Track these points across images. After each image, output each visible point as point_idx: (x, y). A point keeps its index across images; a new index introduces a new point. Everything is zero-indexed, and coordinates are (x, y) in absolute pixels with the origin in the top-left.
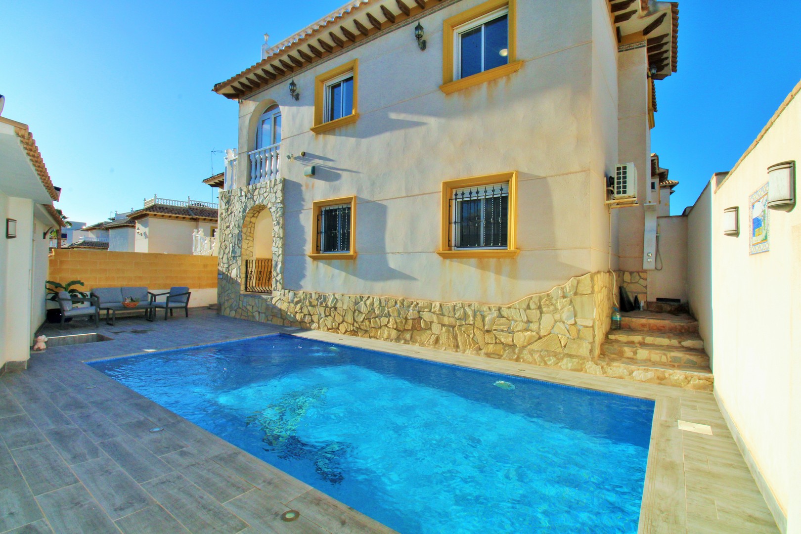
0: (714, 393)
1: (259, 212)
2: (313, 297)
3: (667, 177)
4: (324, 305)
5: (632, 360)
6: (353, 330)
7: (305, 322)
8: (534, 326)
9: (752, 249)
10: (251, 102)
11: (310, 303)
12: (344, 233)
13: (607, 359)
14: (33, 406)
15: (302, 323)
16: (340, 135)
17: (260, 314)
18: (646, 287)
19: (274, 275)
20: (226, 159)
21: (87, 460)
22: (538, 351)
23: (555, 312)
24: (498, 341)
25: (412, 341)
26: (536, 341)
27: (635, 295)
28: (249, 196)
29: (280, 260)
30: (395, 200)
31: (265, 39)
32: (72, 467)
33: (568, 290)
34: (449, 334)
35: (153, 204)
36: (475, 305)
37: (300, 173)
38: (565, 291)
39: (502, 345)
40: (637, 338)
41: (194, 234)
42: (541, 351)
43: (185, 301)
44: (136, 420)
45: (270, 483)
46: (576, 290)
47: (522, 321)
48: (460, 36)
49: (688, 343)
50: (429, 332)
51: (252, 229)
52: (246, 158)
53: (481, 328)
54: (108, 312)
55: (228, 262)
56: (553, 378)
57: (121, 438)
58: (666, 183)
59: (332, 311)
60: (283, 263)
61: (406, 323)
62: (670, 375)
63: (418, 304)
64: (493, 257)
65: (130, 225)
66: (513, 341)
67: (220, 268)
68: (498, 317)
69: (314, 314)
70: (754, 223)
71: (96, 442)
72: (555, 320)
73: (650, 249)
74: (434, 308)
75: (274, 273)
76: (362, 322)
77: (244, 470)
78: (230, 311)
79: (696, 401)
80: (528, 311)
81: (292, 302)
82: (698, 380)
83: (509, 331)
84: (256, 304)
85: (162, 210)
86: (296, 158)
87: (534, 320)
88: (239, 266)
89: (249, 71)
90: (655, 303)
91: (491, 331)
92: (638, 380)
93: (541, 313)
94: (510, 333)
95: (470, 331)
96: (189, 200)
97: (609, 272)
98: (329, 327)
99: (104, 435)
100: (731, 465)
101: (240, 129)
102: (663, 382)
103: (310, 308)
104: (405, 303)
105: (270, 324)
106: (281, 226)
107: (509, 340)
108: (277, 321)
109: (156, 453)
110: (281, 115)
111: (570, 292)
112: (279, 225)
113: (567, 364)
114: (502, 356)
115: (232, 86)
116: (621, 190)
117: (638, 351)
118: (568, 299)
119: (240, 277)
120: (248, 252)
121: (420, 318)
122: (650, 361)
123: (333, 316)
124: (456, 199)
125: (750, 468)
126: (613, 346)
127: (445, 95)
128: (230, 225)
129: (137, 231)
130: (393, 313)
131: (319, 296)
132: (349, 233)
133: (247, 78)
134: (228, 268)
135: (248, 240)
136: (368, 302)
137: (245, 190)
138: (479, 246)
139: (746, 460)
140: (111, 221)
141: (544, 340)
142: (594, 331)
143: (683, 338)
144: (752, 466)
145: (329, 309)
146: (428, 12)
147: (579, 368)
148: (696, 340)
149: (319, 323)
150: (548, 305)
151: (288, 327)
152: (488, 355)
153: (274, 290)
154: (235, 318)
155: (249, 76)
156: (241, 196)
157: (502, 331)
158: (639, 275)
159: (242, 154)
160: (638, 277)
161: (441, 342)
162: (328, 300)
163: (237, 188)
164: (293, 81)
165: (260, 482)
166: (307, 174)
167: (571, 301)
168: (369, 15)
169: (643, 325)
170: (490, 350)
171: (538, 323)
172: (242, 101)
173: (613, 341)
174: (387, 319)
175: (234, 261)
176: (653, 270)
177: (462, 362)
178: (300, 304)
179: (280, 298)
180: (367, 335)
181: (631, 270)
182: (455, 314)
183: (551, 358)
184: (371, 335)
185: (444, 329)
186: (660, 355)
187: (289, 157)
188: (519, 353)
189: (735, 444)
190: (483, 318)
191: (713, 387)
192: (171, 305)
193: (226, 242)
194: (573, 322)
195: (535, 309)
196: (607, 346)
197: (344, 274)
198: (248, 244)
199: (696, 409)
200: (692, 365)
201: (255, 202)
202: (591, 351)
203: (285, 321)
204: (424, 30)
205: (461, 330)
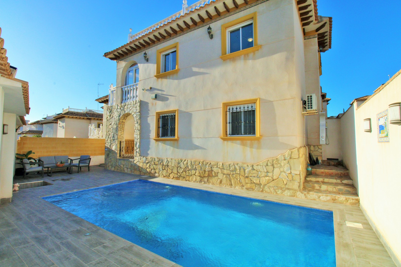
0: (360, 206)
1: (127, 117)
2: (156, 160)
3: (326, 97)
4: (162, 164)
5: (319, 191)
6: (177, 177)
7: (152, 173)
8: (270, 174)
9: (380, 140)
10: (123, 62)
11: (154, 163)
12: (172, 128)
13: (307, 190)
14: (20, 223)
15: (150, 174)
16: (170, 79)
17: (128, 169)
18: (321, 153)
19: (135, 149)
20: (110, 90)
21: (56, 252)
22: (272, 187)
23: (280, 167)
24: (252, 182)
25: (208, 182)
26: (271, 182)
27: (316, 157)
28: (122, 108)
29: (139, 141)
30: (198, 111)
31: (130, 31)
32: (48, 256)
33: (287, 157)
34: (227, 179)
35: (67, 111)
36: (240, 164)
37: (149, 97)
38: (285, 157)
39: (254, 184)
40: (320, 179)
41: (89, 127)
42: (274, 187)
43: (88, 163)
44: (76, 229)
45: (153, 262)
46: (291, 156)
47: (264, 172)
48: (229, 32)
49: (345, 182)
50: (216, 177)
51: (123, 125)
52: (120, 90)
53: (244, 175)
54: (48, 169)
55: (111, 143)
56: (282, 201)
57: (71, 239)
58: (325, 99)
59: (166, 167)
60: (140, 143)
61: (205, 173)
62: (338, 198)
63: (211, 163)
64: (249, 140)
65: (55, 122)
66: (260, 182)
67: (106, 145)
68: (252, 170)
69: (156, 169)
70: (380, 127)
71: (58, 242)
72: (281, 171)
73: (323, 134)
74: (219, 165)
75: (135, 148)
76: (182, 173)
77: (138, 255)
78: (112, 167)
79: (352, 211)
80: (267, 167)
81: (145, 162)
82: (352, 200)
83: (258, 177)
84: (125, 164)
85: (72, 114)
86: (147, 90)
87: (270, 171)
88: (117, 144)
89: (123, 47)
90: (326, 160)
91: (248, 177)
92: (323, 201)
93: (274, 167)
94: (258, 178)
95: (238, 177)
96: (86, 109)
97: (305, 146)
98: (165, 175)
99: (61, 238)
100: (374, 244)
101: (117, 76)
102: (335, 201)
103: (154, 166)
104: (204, 163)
105: (133, 174)
106: (139, 124)
107: (258, 182)
108: (137, 173)
109: (90, 247)
110: (139, 69)
111: (288, 157)
112: (138, 123)
113: (287, 193)
114: (254, 189)
115: (114, 54)
116: (310, 107)
117: (321, 186)
118: (287, 161)
119: (117, 150)
120: (121, 137)
121: (212, 170)
122: (328, 190)
123: (167, 170)
124: (229, 111)
125: (384, 245)
126: (309, 184)
127: (223, 60)
128: (111, 124)
129: (59, 125)
130: (198, 168)
131: (159, 159)
132: (174, 128)
133: (121, 50)
134: (110, 145)
135: (121, 131)
136: (185, 163)
137: (120, 106)
138: (241, 134)
139: (381, 241)
140: (44, 120)
141: (275, 181)
142: (300, 176)
143: (342, 179)
144: (385, 244)
145: (164, 166)
146: (213, 21)
147: (294, 195)
148: (349, 180)
149: (159, 174)
150: (277, 164)
151: (143, 176)
152: (247, 189)
153: (135, 156)
154: (114, 171)
155: (122, 50)
156: (118, 109)
157: (254, 177)
158: (318, 147)
159: (118, 88)
160: (317, 148)
161: (223, 182)
162: (164, 162)
163: (116, 105)
164: (145, 52)
165: (148, 261)
166: (152, 98)
167: (288, 162)
168: (184, 22)
169: (322, 173)
170: (248, 186)
171: (272, 173)
172: (118, 61)
173: (309, 181)
174: (195, 171)
175: (114, 142)
176: (325, 145)
177: (235, 193)
178: (149, 164)
179: (138, 160)
180: (185, 179)
181: (314, 145)
182: (230, 168)
183: (279, 190)
184: (186, 179)
185: (224, 176)
186: (333, 188)
187: (143, 90)
188: (263, 188)
189: (374, 233)
190: (244, 170)
191: (359, 203)
192: (81, 165)
193: (109, 132)
194: (290, 172)
195: (271, 166)
196: (306, 184)
197: (172, 148)
198: (121, 133)
199: (353, 215)
200: (348, 193)
201: (125, 112)
202: (299, 186)
203: (141, 173)
204: (212, 29)
205: (233, 176)
